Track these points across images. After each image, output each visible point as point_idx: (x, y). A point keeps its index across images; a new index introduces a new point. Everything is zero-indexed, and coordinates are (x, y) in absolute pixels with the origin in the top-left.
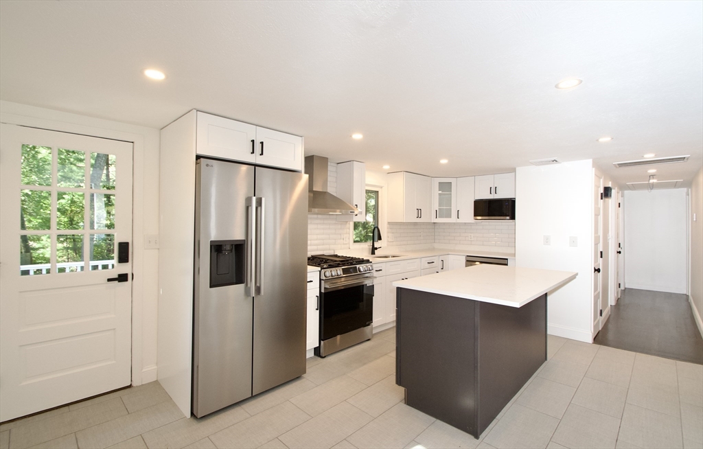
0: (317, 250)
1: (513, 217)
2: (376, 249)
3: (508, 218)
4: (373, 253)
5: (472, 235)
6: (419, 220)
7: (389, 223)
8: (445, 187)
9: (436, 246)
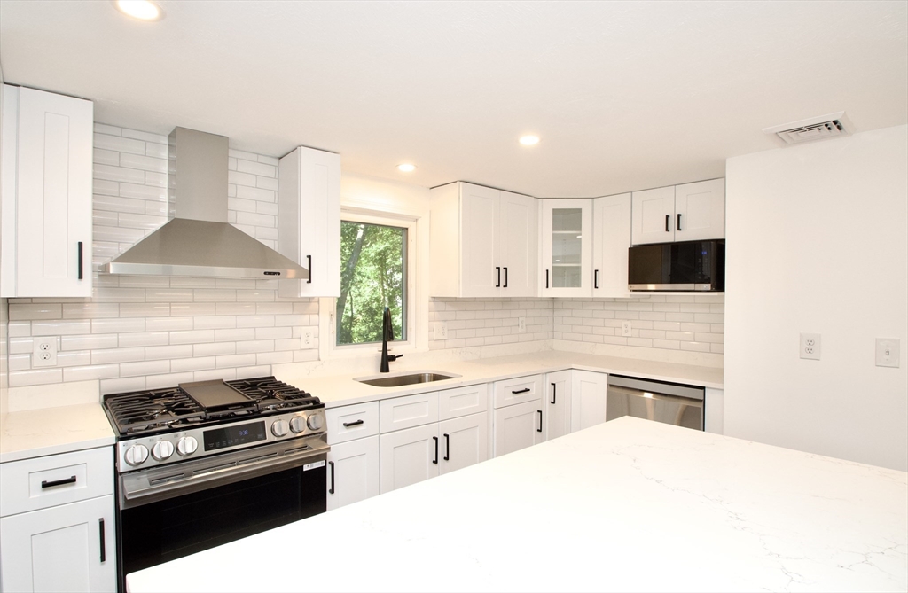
0: (215, 368)
1: (719, 285)
2: (393, 358)
3: (708, 286)
4: (385, 368)
5: (629, 323)
6: (502, 293)
7: (435, 299)
8: (567, 220)
9: (558, 345)
